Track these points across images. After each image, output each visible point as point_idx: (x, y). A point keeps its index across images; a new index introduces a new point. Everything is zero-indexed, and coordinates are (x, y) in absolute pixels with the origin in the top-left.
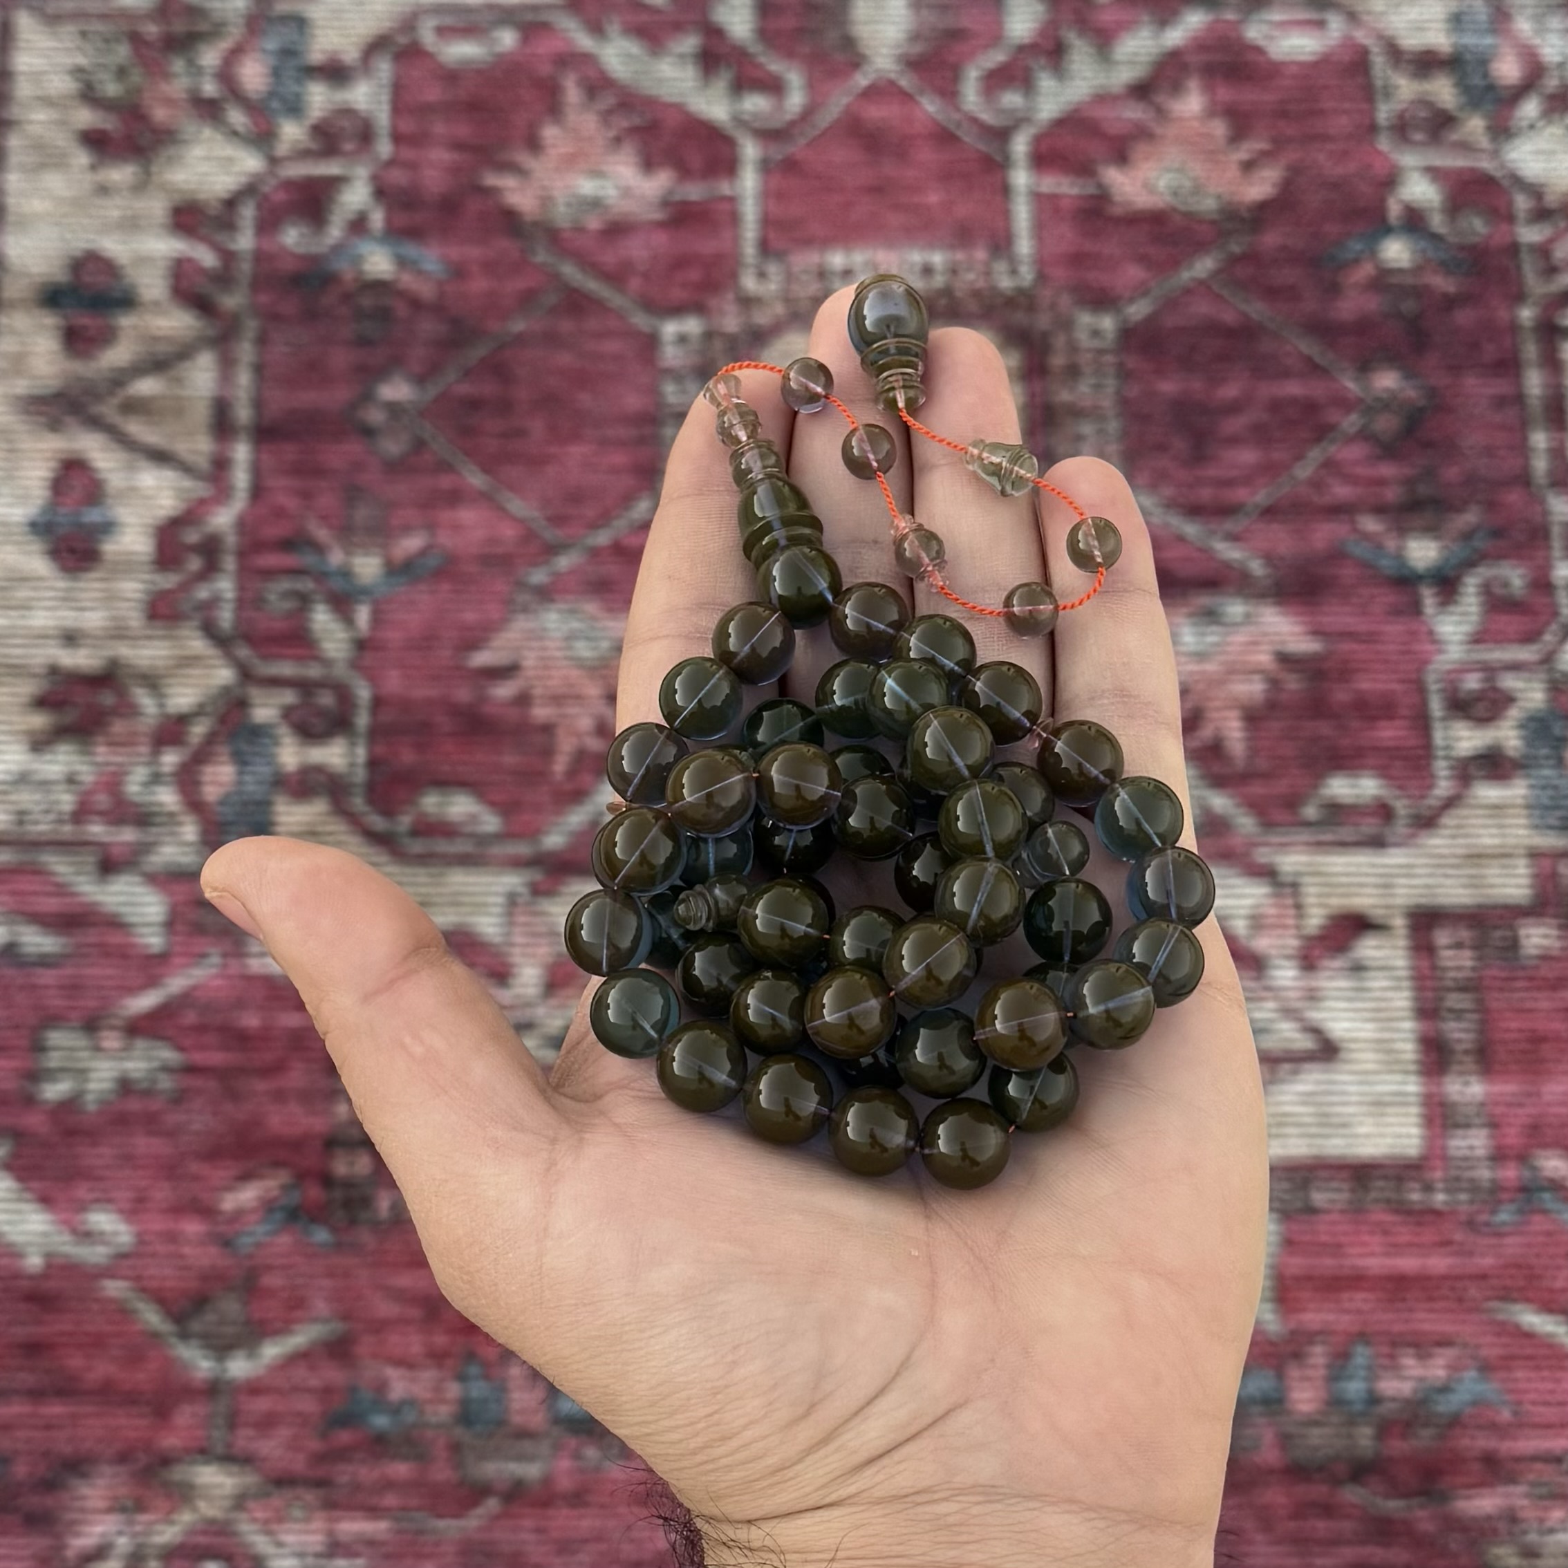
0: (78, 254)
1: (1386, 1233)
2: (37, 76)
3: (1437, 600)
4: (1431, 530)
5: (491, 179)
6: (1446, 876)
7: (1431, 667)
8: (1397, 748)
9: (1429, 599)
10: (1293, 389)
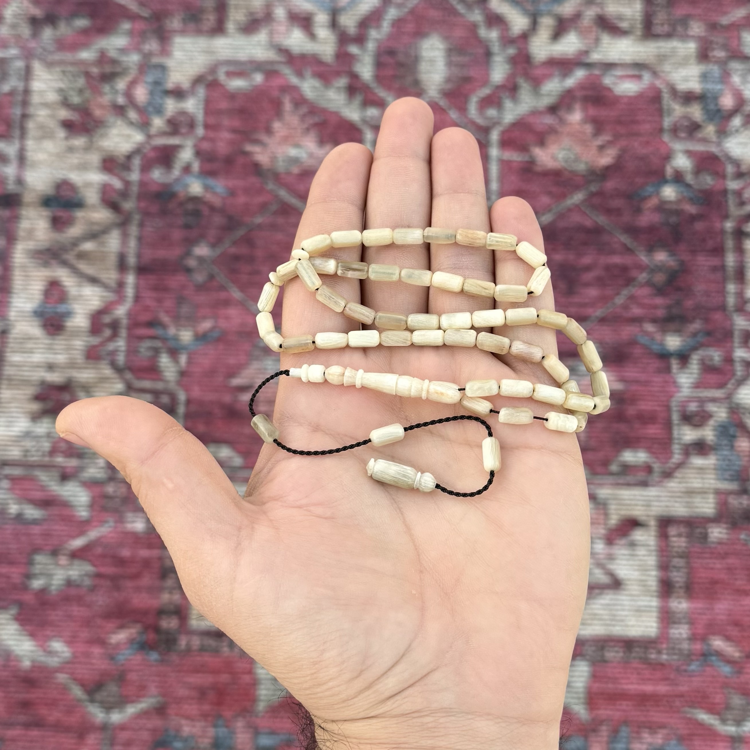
0: (59, 181)
1: (639, 674)
2: (41, 93)
3: (679, 366)
4: (678, 331)
5: (249, 148)
6: (676, 502)
7: (674, 399)
8: (656, 439)
9: (675, 364)
10: (617, 260)
